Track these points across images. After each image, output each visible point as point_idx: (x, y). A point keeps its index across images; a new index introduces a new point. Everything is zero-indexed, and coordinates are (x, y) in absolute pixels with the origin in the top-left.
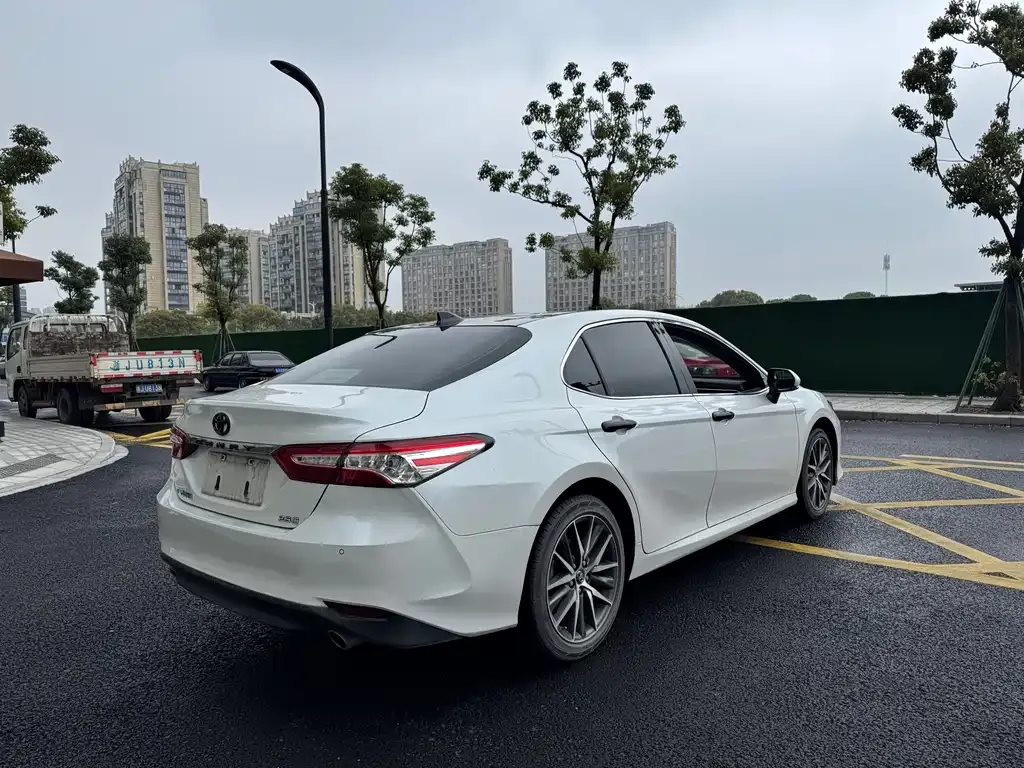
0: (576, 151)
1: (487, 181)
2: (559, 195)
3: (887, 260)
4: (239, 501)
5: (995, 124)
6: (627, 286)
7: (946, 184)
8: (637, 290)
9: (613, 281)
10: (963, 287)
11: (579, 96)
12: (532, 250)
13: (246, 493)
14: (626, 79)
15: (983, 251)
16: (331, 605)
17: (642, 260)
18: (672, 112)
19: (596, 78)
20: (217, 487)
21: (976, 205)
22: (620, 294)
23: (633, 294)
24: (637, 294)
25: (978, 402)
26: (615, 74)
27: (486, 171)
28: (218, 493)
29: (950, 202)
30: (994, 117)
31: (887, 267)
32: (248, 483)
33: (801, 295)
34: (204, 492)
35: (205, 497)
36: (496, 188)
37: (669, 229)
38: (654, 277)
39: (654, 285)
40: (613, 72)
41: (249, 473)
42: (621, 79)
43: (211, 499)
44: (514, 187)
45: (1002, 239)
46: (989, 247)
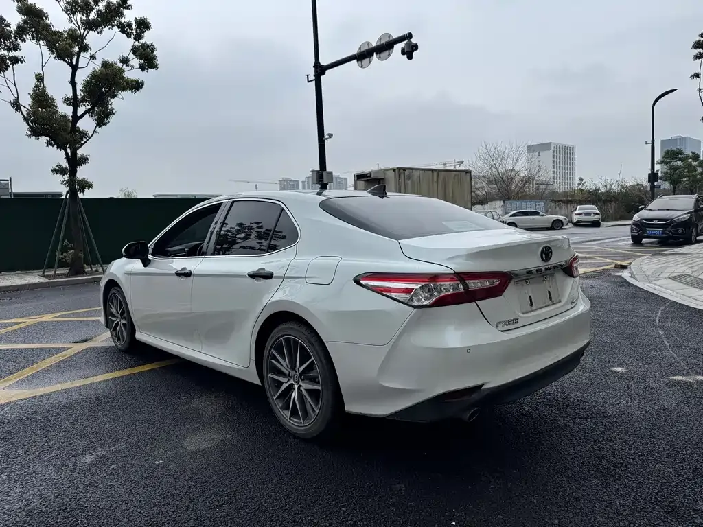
4: (549, 305)
5: (37, 86)
7: (26, 119)
13: (550, 298)
15: (53, 171)
20: (532, 304)
21: (48, 139)
25: (60, 271)
28: (534, 308)
29: (30, 133)
30: (35, 81)
32: (549, 292)
34: (523, 313)
35: (526, 315)
41: (547, 285)
43: (533, 313)
45: (65, 164)
46: (57, 168)
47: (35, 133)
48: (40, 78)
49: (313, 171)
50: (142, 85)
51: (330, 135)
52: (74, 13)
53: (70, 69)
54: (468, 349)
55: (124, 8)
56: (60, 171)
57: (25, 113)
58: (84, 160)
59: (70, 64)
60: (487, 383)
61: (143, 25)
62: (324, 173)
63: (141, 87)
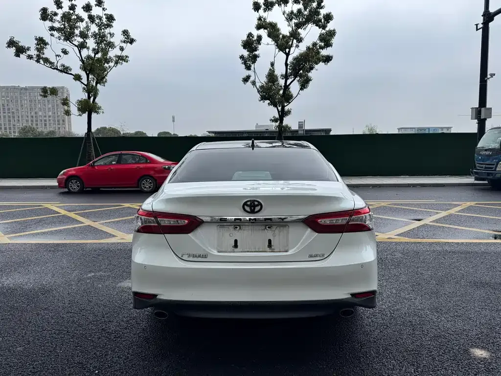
0: (73, 43)
1: (13, 50)
2: (64, 66)
3: (173, 118)
4: (263, 252)
5: (270, 70)
6: (41, 120)
7: (258, 91)
8: (48, 123)
9: (32, 117)
10: (209, 132)
11: (72, 12)
12: (45, 96)
13: (270, 246)
14: (103, 9)
15: (271, 120)
16: (353, 295)
17: (50, 106)
18: (125, 33)
19: (84, 4)
21: (269, 102)
22: (37, 125)
23: (45, 125)
24: (48, 125)
26: (96, 5)
27: (11, 43)
28: (238, 250)
29: (260, 99)
30: (270, 67)
31: (174, 121)
32: (270, 240)
33: (139, 132)
35: (224, 254)
36: (17, 55)
37: (65, 90)
38: (58, 116)
39: (58, 121)
40: (96, 3)
42: (101, 9)
43: (233, 254)
44: (30, 57)
45: (277, 116)
46: (273, 119)
47: (263, 98)
48: (272, 64)
49: (472, 108)
50: (332, 58)
51: (492, 75)
52: (291, 20)
53: (285, 56)
54: (145, 266)
55: (320, 9)
56: (275, 120)
57: (258, 87)
58: (289, 112)
59: (285, 53)
60: (161, 294)
61: (328, 17)
62: (483, 109)
63: (331, 60)
